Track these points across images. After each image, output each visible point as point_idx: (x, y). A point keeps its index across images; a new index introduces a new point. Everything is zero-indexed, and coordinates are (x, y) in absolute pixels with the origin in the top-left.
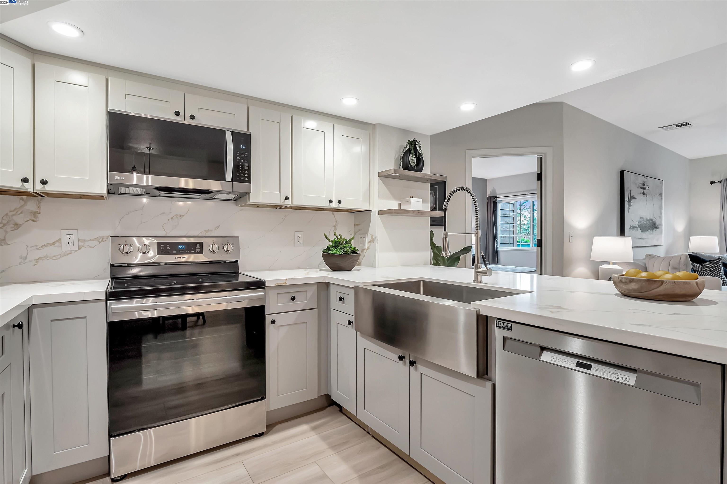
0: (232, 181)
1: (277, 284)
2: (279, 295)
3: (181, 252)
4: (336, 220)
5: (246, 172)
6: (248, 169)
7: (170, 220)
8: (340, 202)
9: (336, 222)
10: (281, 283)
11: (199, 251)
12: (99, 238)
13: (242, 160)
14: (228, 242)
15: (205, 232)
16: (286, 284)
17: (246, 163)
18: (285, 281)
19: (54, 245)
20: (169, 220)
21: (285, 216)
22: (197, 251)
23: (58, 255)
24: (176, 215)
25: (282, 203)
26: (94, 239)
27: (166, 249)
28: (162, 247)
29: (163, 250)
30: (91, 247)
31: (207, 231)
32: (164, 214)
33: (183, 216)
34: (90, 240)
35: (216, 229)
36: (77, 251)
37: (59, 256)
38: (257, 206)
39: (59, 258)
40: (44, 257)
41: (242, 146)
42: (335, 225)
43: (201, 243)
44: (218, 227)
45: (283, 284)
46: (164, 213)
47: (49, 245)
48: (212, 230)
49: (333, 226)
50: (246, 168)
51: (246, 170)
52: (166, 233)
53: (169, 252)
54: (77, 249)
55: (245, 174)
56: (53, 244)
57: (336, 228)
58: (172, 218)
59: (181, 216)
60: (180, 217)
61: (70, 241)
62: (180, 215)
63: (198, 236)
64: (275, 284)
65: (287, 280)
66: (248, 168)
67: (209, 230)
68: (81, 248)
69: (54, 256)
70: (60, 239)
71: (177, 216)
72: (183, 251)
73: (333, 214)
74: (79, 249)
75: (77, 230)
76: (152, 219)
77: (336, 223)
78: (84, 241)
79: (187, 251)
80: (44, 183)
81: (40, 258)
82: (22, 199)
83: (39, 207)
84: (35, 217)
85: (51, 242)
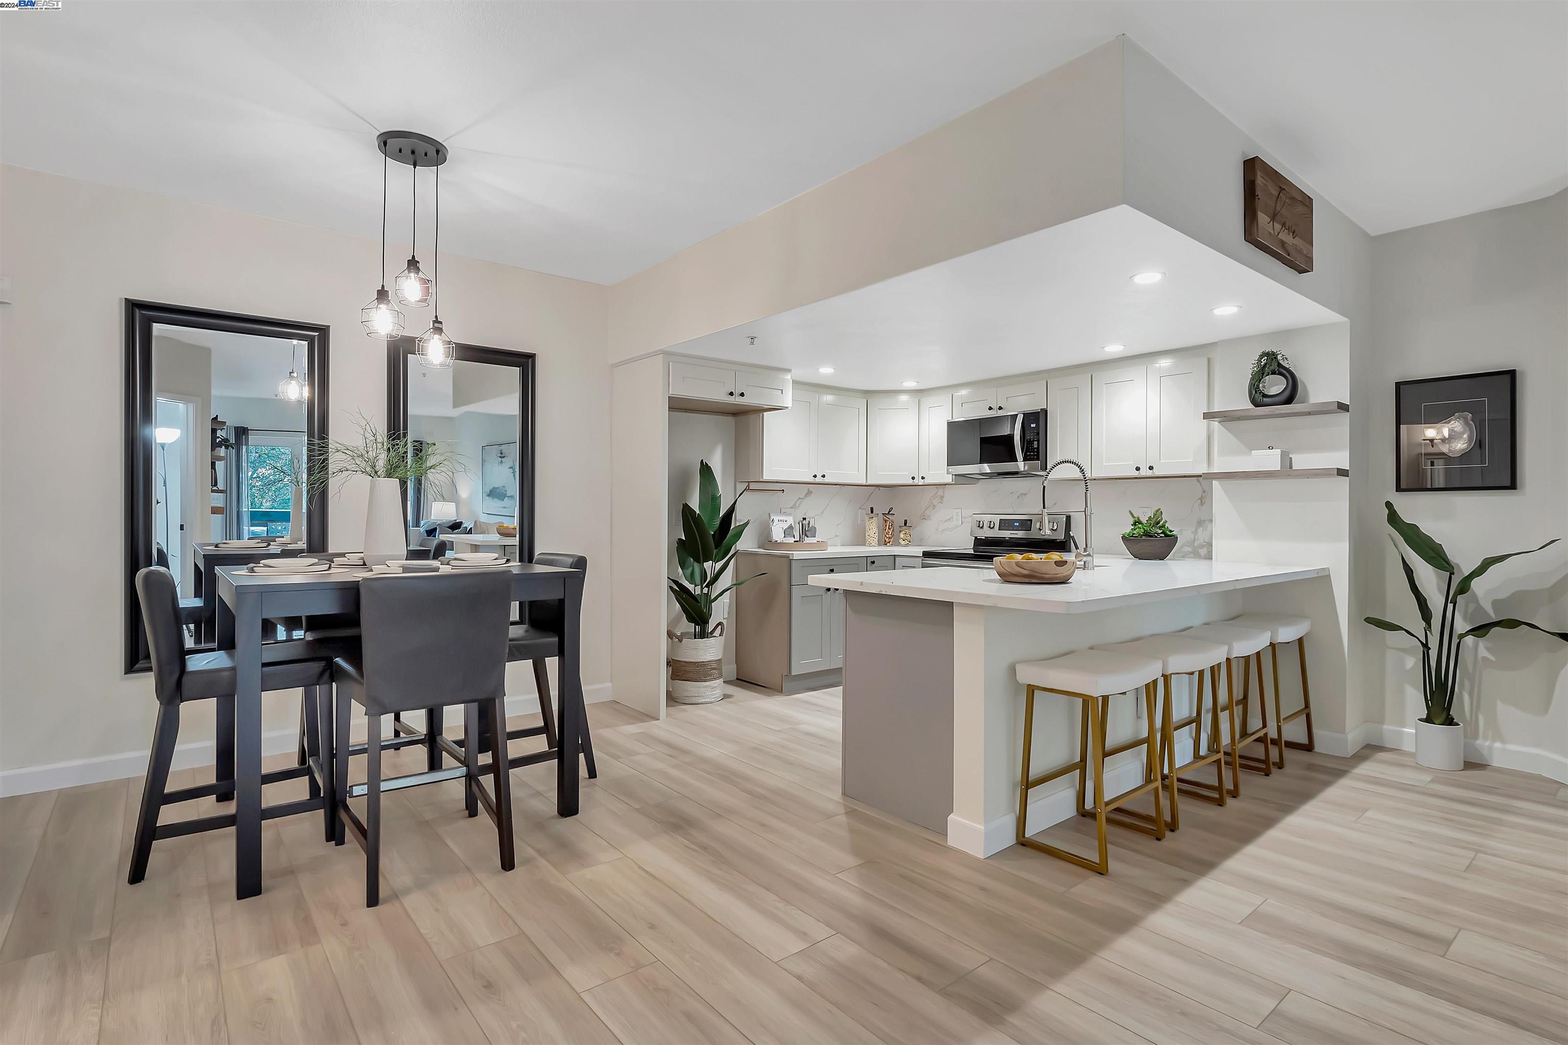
0: (1024, 461)
5: (1036, 450)
8: (1153, 467)
9: (1204, 492)
11: (1028, 528)
13: (1031, 439)
17: (1035, 441)
20: (1016, 498)
24: (1021, 494)
27: (1005, 525)
29: (1003, 526)
30: (968, 522)
33: (1026, 494)
34: (968, 517)
37: (952, 529)
41: (1032, 425)
43: (1033, 521)
44: (1055, 504)
46: (1012, 492)
50: (1036, 446)
51: (1035, 448)
52: (1011, 511)
53: (1006, 529)
55: (1034, 452)
56: (950, 520)
57: (1203, 500)
58: (1018, 497)
61: (958, 517)
63: (1035, 513)
66: (1038, 446)
69: (950, 529)
70: (953, 516)
72: (1017, 528)
73: (1198, 481)
74: (962, 524)
75: (961, 509)
78: (965, 518)
80: (923, 478)
81: (944, 530)
82: (937, 488)
83: (944, 493)
84: (942, 500)
85: (949, 518)
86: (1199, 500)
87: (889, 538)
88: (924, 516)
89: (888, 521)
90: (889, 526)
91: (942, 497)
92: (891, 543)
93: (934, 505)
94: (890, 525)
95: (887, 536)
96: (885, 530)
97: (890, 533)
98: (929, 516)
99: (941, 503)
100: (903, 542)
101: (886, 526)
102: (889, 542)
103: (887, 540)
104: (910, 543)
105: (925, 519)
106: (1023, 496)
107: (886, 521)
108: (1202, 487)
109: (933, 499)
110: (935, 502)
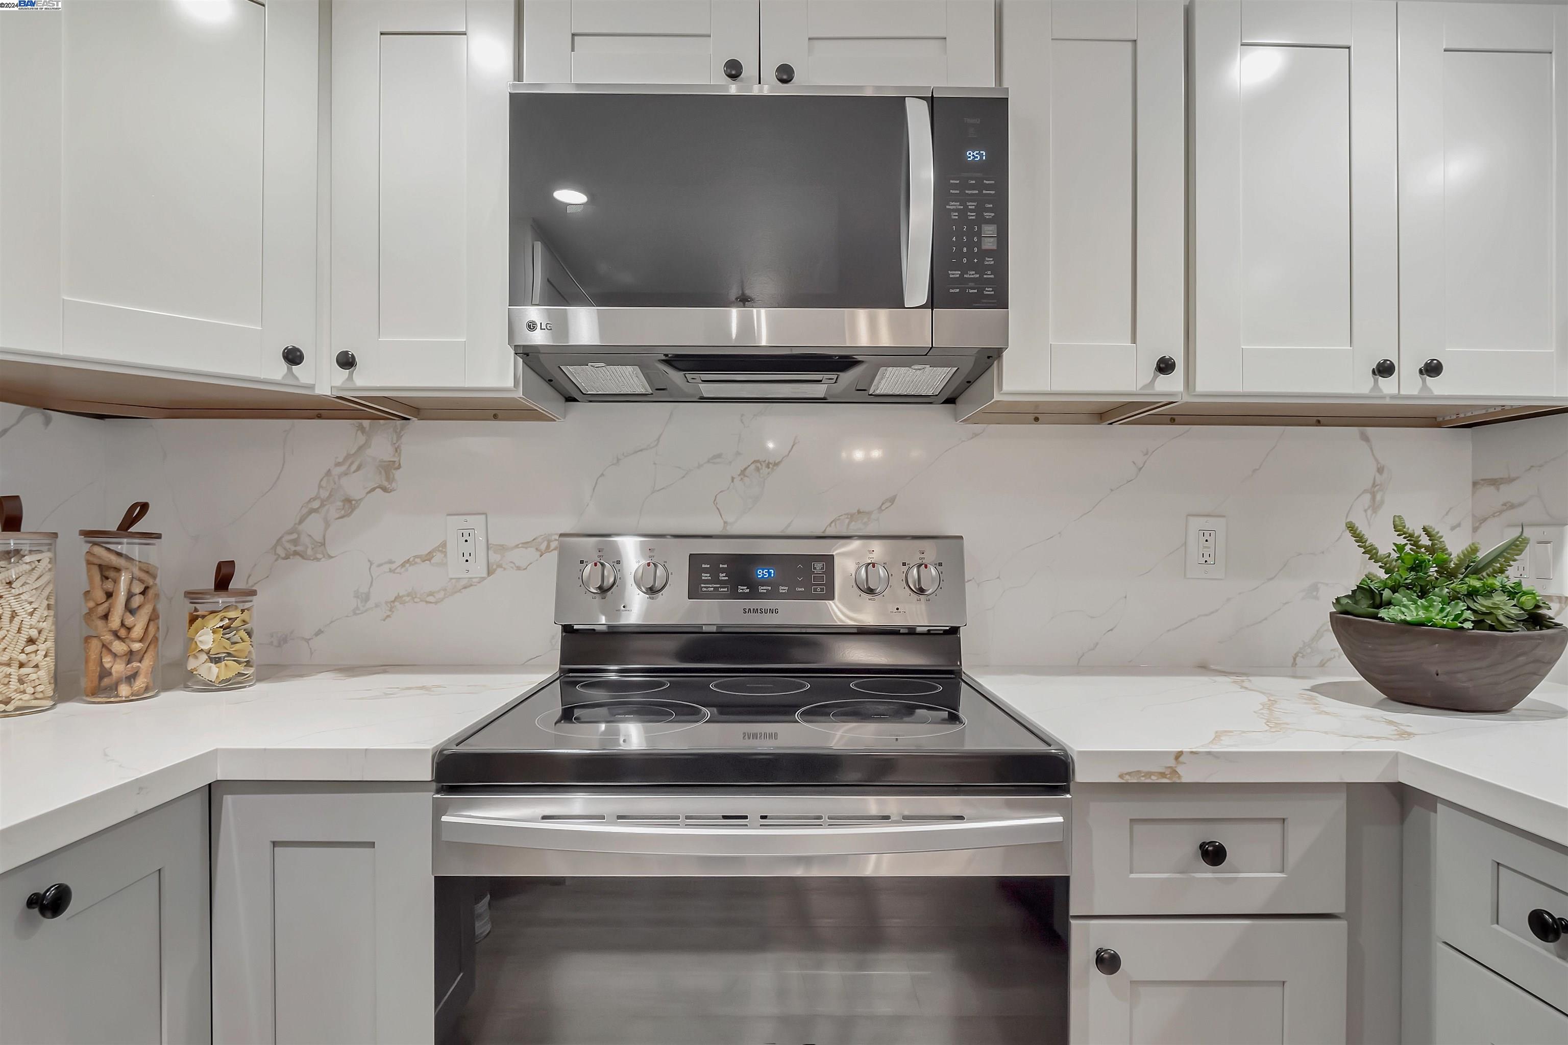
0: (932, 304)
1: (1129, 774)
2: (1138, 828)
3: (762, 589)
4: (1378, 463)
5: (989, 261)
6: (995, 247)
7: (737, 480)
8: (1433, 369)
9: (1380, 470)
10: (1153, 772)
11: (822, 590)
12: (539, 540)
13: (971, 210)
14: (922, 556)
15: (847, 518)
16: (1179, 777)
17: (989, 222)
18: (1172, 763)
19: (429, 560)
20: (733, 479)
21: (1147, 454)
22: (815, 590)
23: (439, 592)
24: (755, 462)
25: (1141, 389)
26: (526, 545)
27: (715, 580)
28: (706, 571)
29: (706, 582)
30: (518, 568)
31: (851, 517)
32: (718, 460)
33: (776, 464)
34: (517, 546)
35: (883, 508)
36: (483, 579)
37: (442, 594)
38: (1032, 417)
39: (442, 600)
40: (408, 595)
41: (971, 155)
42: (1374, 485)
43: (829, 560)
44: (892, 500)
45: (1163, 775)
46: (719, 456)
47: (418, 560)
48: (869, 513)
49: (1365, 491)
50: (989, 244)
51: (989, 253)
52: (725, 523)
53: (726, 589)
54: (485, 575)
56: (428, 557)
57: (1378, 497)
58: (743, 473)
59: (771, 466)
60: (769, 468)
61: (468, 548)
62: (767, 462)
63: (823, 533)
64: (1121, 776)
65: (1181, 759)
66: (998, 247)
67: (859, 512)
68: (495, 570)
69: (431, 594)
70: (444, 545)
71: (759, 465)
72: (770, 588)
73: (1365, 438)
74: (490, 573)
75: (484, 516)
76: (684, 477)
77: (1377, 475)
78: (502, 549)
79: (783, 589)
80: (346, 361)
81: (398, 598)
82: (362, 429)
83: (397, 450)
84: (390, 479)
85: (424, 552)
86: (1367, 497)
87: (130, 656)
88: (295, 542)
89: (118, 570)
90: (130, 596)
91: (389, 468)
92: (140, 683)
93: (348, 501)
94: (137, 588)
95: (119, 647)
96: (106, 617)
97: (137, 632)
98: (323, 544)
99: (385, 490)
100: (212, 672)
101: (109, 595)
102: (131, 678)
103: (118, 668)
104: (250, 671)
105: (302, 555)
106: (764, 470)
107: (107, 572)
108: (1376, 460)
109: (346, 474)
110: (354, 486)
